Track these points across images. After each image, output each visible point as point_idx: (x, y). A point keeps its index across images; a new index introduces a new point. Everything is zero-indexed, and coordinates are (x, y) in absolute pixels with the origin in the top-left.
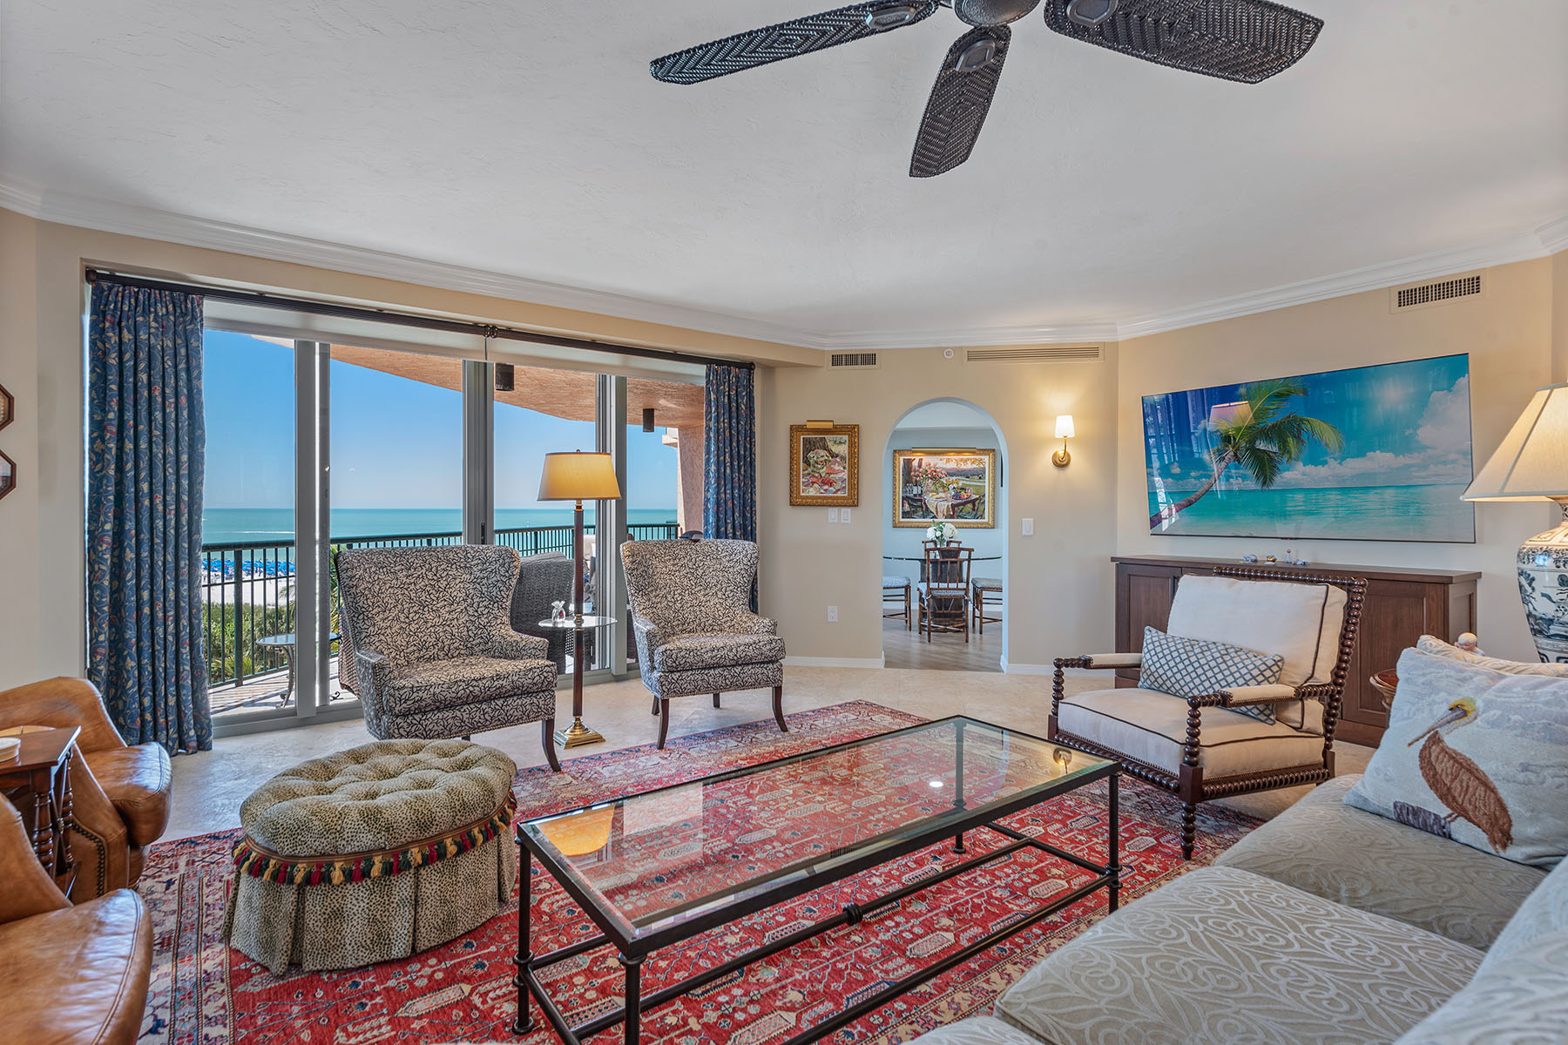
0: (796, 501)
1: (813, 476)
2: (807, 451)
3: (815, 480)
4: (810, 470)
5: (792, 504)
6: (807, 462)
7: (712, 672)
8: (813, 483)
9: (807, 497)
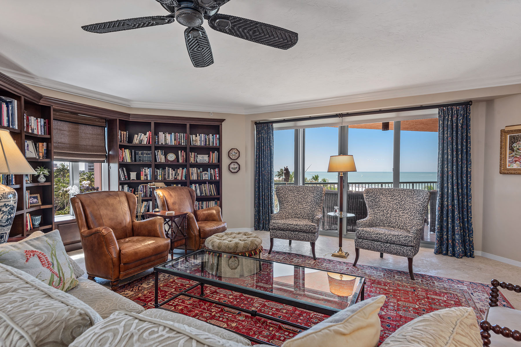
0: (504, 171)
1: (516, 157)
2: (512, 143)
3: (517, 159)
4: (514, 154)
5: (501, 173)
6: (512, 149)
7: (376, 243)
8: (516, 161)
9: (511, 169)
